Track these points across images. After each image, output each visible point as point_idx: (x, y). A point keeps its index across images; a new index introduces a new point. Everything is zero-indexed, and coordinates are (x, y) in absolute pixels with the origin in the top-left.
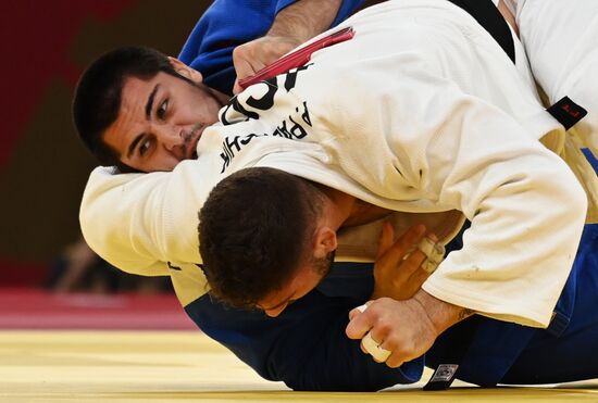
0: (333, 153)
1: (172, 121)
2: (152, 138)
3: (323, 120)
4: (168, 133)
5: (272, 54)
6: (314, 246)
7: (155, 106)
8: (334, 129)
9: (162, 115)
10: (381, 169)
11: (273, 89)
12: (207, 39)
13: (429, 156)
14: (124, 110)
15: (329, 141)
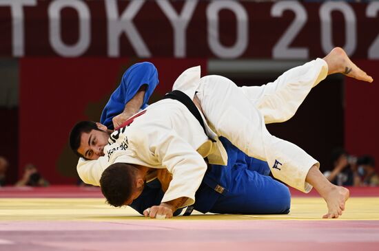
0: (135, 152)
1: (97, 145)
2: (92, 151)
3: (131, 142)
4: (96, 149)
5: (123, 120)
6: (136, 185)
7: (91, 141)
8: (135, 144)
9: (94, 143)
10: (148, 155)
11: (119, 132)
12: (108, 113)
13: (160, 152)
14: (82, 143)
15: (134, 149)
